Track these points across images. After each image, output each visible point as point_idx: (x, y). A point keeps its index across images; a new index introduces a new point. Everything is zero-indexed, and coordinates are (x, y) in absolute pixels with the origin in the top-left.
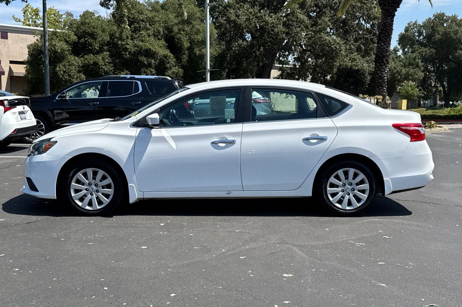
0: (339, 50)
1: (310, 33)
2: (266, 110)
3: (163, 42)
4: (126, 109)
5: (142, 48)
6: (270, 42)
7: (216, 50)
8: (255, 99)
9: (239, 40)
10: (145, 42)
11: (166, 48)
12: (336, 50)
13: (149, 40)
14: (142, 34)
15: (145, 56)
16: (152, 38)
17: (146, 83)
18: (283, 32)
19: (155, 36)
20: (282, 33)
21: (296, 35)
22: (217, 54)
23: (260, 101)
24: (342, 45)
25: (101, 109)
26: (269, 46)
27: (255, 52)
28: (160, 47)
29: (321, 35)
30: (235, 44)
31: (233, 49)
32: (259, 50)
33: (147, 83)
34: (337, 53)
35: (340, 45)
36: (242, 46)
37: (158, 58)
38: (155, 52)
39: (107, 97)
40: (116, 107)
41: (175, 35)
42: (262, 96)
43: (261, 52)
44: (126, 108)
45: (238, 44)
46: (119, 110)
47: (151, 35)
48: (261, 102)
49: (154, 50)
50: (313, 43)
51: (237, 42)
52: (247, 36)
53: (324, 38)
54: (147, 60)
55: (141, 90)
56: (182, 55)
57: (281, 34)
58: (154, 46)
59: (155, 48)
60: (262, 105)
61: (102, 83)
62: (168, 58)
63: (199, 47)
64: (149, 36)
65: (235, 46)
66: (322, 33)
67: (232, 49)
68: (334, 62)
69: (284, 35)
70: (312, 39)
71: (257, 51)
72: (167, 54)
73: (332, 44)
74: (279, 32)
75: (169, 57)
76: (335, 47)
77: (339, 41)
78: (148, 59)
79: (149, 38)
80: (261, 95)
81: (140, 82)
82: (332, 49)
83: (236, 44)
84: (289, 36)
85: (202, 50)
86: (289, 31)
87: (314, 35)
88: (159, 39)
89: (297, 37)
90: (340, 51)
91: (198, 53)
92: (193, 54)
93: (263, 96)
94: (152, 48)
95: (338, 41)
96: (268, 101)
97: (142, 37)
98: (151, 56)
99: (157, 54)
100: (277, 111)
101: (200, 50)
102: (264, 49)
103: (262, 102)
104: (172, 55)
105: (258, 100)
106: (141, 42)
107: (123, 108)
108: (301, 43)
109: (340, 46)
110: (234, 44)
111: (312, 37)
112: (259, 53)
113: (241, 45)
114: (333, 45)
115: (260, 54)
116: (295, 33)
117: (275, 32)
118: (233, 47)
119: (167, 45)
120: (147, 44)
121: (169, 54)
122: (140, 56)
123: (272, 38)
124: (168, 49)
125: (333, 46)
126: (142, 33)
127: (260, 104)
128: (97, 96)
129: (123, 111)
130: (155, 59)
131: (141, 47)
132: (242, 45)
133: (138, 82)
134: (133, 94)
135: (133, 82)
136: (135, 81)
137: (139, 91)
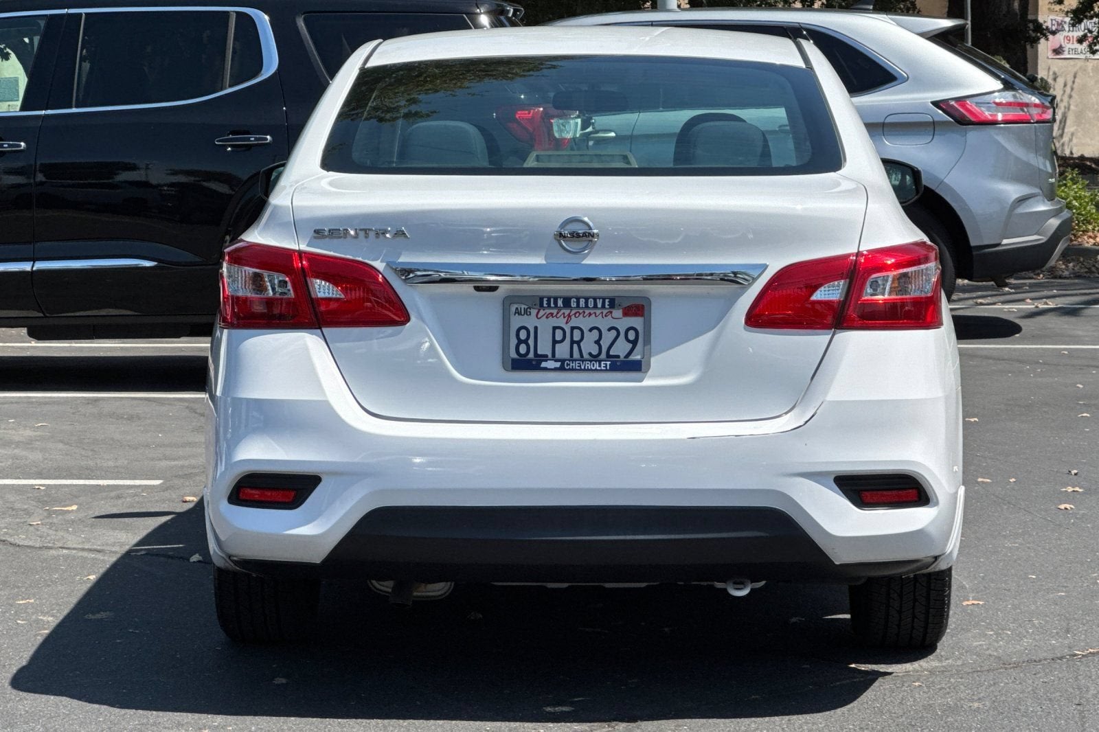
2: (1028, 164)
4: (192, 179)
8: (958, 99)
17: (301, 23)
23: (987, 114)
25: (40, 177)
33: (305, 20)
39: (74, 110)
40: (133, 168)
42: (999, 85)
44: (188, 173)
46: (146, 185)
48: (994, 123)
55: (271, 62)
60: (1000, 139)
61: (42, 23)
80: (997, 77)
81: (267, 17)
93: (1008, 86)
96: (1035, 112)
100: (1082, 158)
103: (1000, 117)
105: (975, 108)
107: (175, 173)
127: (990, 130)
128: (19, 103)
129: (172, 185)
133: (256, 15)
134: (231, 86)
135: (227, 13)
136: (237, 13)
137: (262, 72)
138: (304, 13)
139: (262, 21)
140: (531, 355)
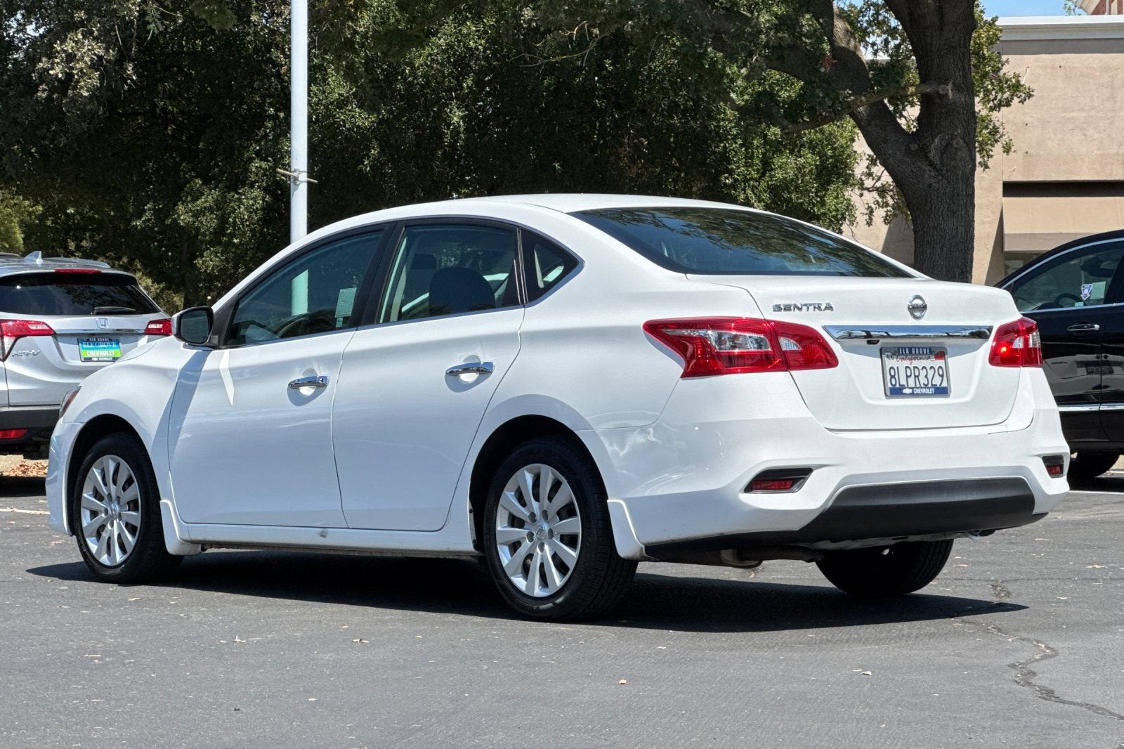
140: (898, 386)
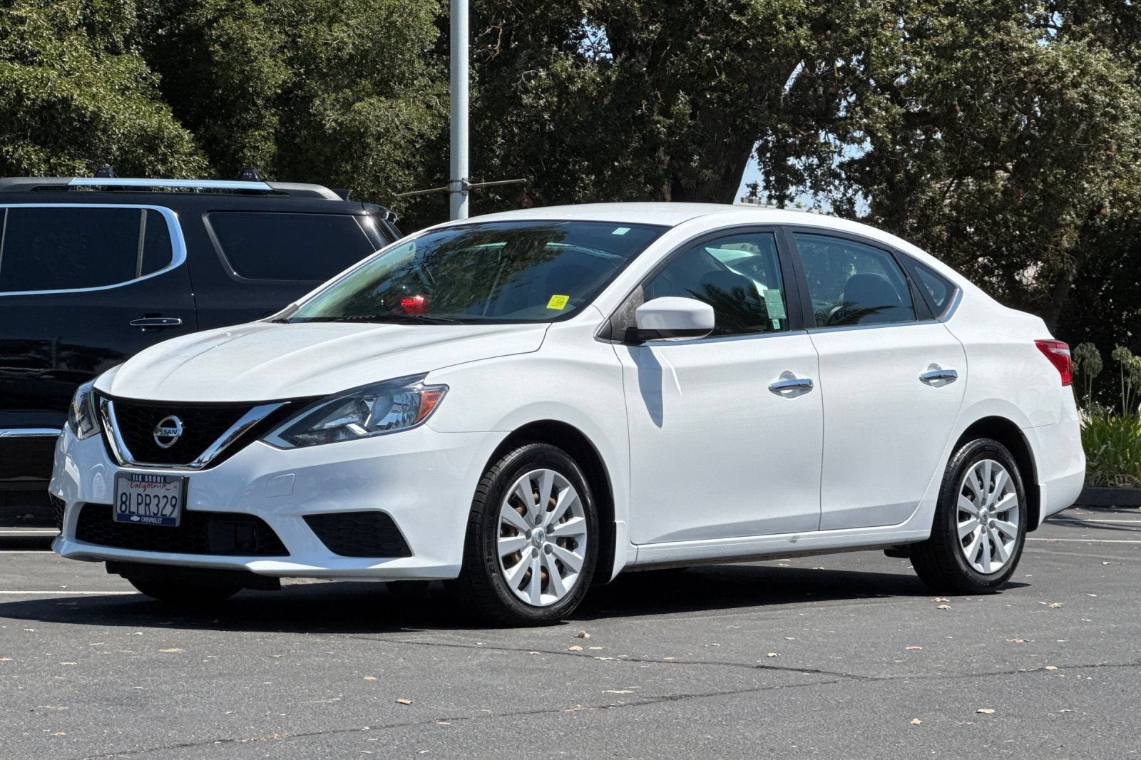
0: (1105, 114)
1: (945, 22)
3: (133, 63)
5: (20, 96)
6: (730, 68)
7: (429, 107)
9: (557, 55)
10: (41, 64)
11: (154, 99)
12: (1092, 116)
13: (61, 55)
14: (22, 21)
15: (35, 141)
16: (77, 44)
18: (801, 17)
19: (91, 28)
20: (794, 20)
21: (865, 34)
22: (434, 127)
24: (1122, 87)
26: (720, 88)
27: (643, 121)
28: (123, 90)
29: (1008, 34)
30: (536, 76)
31: (527, 100)
32: (666, 113)
34: (1095, 129)
35: (1109, 84)
36: (573, 88)
37: (107, 151)
38: (96, 115)
41: (209, 23)
43: (679, 118)
45: (553, 75)
47: (72, 23)
49: (91, 108)
50: (962, 75)
51: (545, 65)
52: (586, 42)
53: (1021, 48)
54: (47, 161)
55: (180, 253)
56: (245, 129)
57: (790, 27)
58: (89, 85)
59: (94, 96)
62: (162, 149)
63: (338, 89)
64: (61, 29)
65: (536, 88)
66: (1012, 24)
67: (519, 104)
68: (1079, 178)
69: (803, 31)
70: (959, 54)
71: (660, 114)
72: (160, 129)
73: (1068, 80)
74: (774, 15)
75: (169, 146)
76: (1087, 98)
77: (1105, 66)
78: (54, 153)
79: (61, 40)
81: (175, 215)
82: (1068, 108)
83: (543, 73)
84: (828, 38)
85: (358, 105)
86: (829, 11)
87: (966, 32)
88: (113, 50)
89: (875, 42)
90: (1114, 119)
91: (332, 118)
92: (307, 125)
94: (78, 100)
95: (1100, 67)
97: (22, 39)
98: (73, 142)
99: (104, 131)
101: (347, 106)
102: (693, 103)
104: (187, 135)
106: (17, 66)
108: (897, 75)
109: (1113, 91)
110: (529, 78)
111: (955, 46)
112: (669, 128)
113: (570, 79)
114: (1075, 85)
115: (671, 131)
116: (862, 21)
117: (755, 15)
118: (526, 91)
119: (157, 78)
120: (53, 74)
121: (173, 128)
122: (12, 141)
123: (740, 48)
124: (162, 99)
125: (1072, 93)
126: (22, 13)
130: (92, 156)
131: (19, 92)
132: (573, 83)
133: (167, 213)
134: (143, 274)
135: (140, 209)
136: (148, 210)
137: (172, 262)
138: (208, 212)
139: (170, 216)
